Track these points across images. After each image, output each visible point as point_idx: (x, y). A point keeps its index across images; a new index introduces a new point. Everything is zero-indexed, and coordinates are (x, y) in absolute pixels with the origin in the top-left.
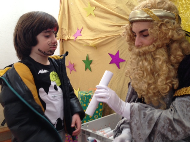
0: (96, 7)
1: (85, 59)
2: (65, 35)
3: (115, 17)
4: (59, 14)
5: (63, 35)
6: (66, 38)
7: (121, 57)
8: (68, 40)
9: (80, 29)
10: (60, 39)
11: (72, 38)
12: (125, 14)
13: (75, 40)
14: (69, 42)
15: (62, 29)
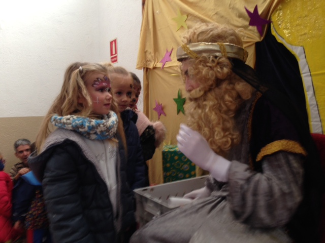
0: (188, 15)
1: (176, 97)
2: (150, 61)
6: (151, 66)
8: (155, 68)
9: (170, 50)
10: (144, 68)
11: (159, 65)
13: (163, 68)
14: (156, 71)
15: (145, 52)
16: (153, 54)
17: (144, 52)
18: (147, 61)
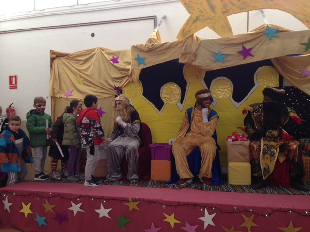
0: (85, 79)
3: (98, 87)
4: (51, 78)
5: (54, 94)
7: (103, 110)
8: (60, 97)
9: (71, 90)
10: (52, 97)
11: (64, 96)
12: (104, 86)
14: (61, 99)
16: (58, 91)
17: (53, 89)
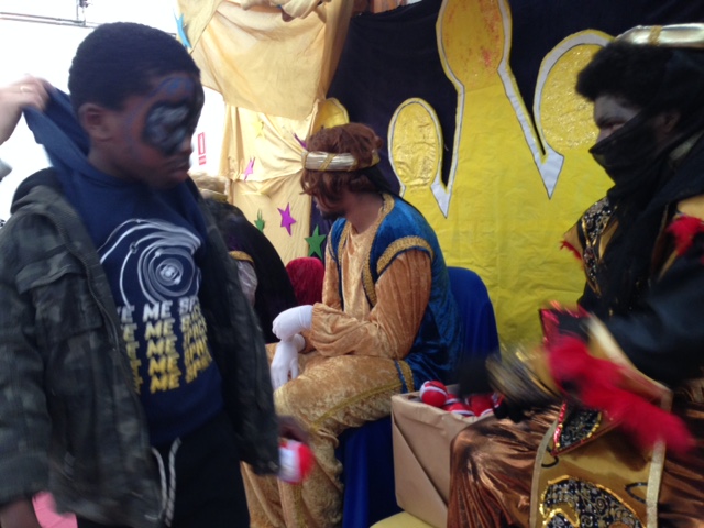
1: (257, 218)
2: (233, 170)
3: (282, 144)
6: (234, 179)
7: (292, 214)
8: (238, 180)
11: (242, 177)
13: (245, 181)
14: (240, 185)
15: (229, 159)
16: (236, 163)
17: (227, 159)
18: (230, 171)
